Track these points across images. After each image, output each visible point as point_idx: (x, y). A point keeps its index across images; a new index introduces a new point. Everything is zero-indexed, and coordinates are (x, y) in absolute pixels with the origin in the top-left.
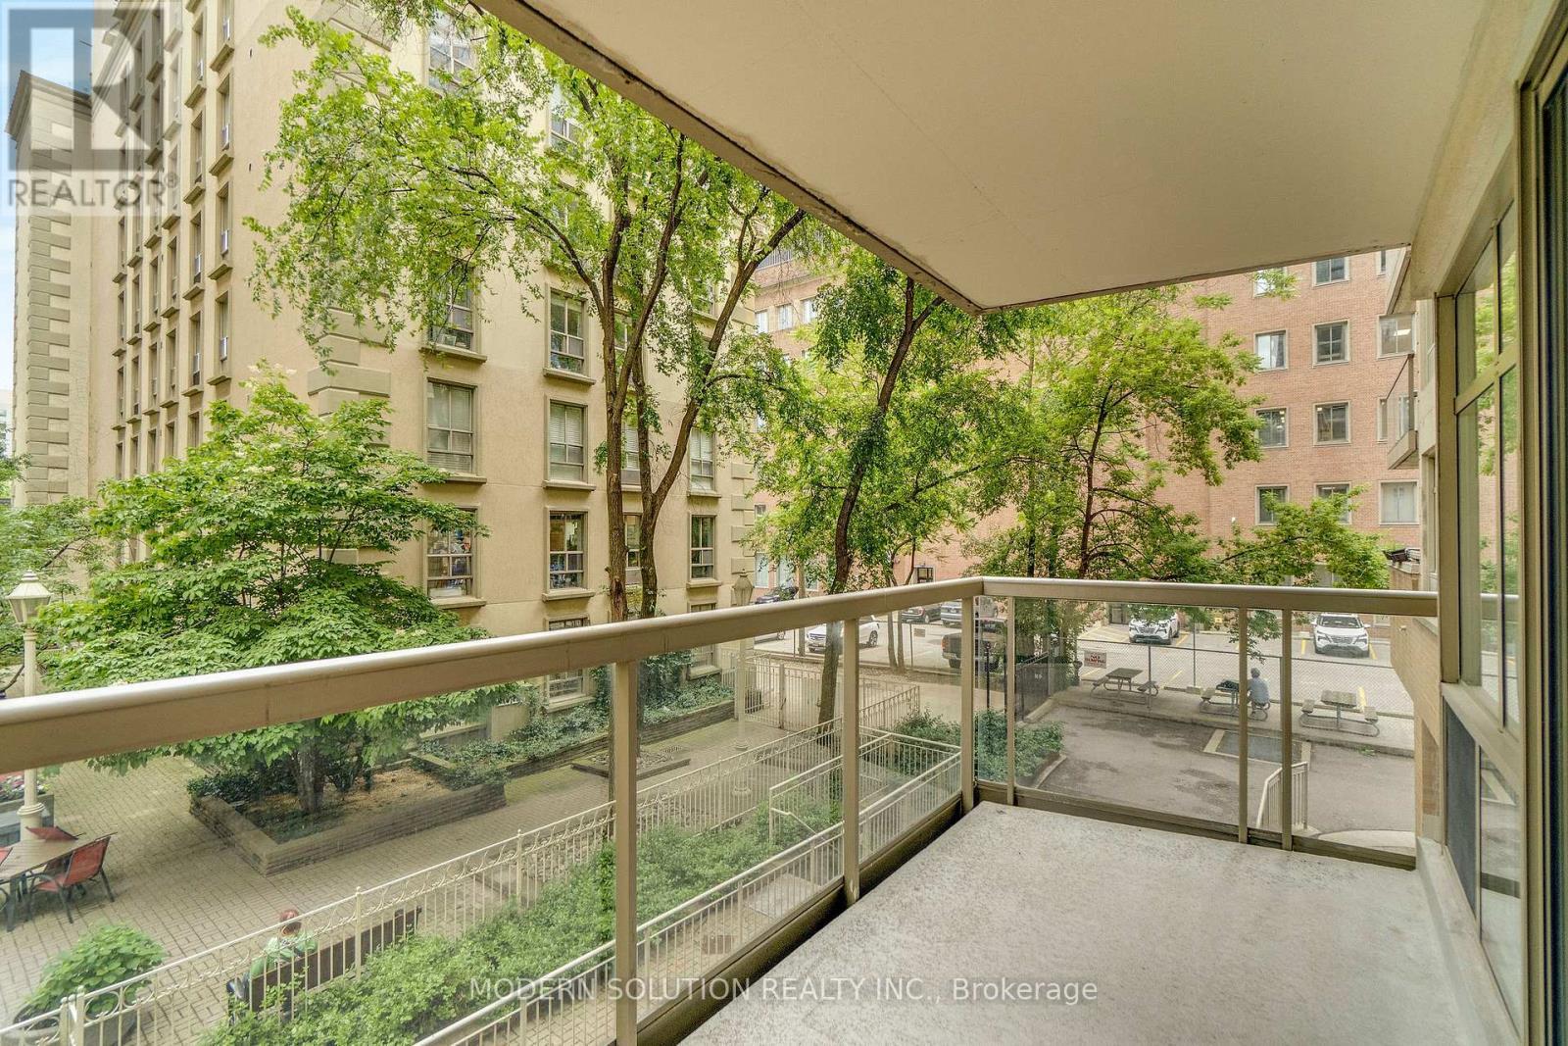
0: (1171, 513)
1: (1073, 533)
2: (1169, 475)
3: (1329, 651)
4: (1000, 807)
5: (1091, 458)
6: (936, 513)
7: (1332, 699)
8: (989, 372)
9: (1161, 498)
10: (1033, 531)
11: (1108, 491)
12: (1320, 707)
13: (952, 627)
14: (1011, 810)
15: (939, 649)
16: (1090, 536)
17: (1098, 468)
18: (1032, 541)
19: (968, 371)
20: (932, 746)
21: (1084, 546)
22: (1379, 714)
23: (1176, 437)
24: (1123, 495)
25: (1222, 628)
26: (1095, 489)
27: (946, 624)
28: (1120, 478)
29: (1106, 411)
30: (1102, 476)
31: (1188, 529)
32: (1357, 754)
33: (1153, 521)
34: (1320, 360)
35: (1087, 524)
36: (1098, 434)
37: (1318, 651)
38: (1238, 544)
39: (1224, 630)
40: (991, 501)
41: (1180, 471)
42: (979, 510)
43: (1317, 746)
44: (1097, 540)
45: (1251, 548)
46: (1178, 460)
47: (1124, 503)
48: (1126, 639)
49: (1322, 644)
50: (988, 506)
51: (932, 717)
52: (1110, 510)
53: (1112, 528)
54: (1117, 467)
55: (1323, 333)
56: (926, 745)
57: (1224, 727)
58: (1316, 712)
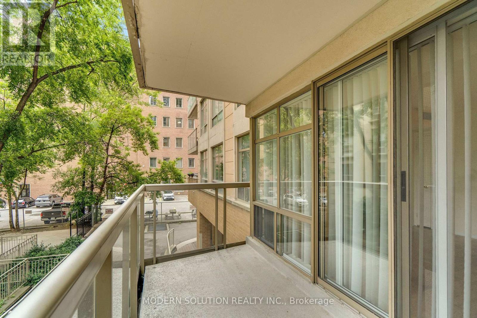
0: (133, 163)
1: (100, 169)
2: (131, 152)
3: (167, 200)
4: (152, 266)
5: (108, 146)
6: (42, 161)
7: (171, 211)
8: (73, 108)
9: (129, 159)
10: (84, 169)
11: (113, 156)
12: (169, 214)
13: (41, 208)
14: (156, 265)
15: (39, 217)
16: (107, 171)
17: (110, 148)
18: (84, 172)
19: (61, 106)
20: (48, 258)
21: (105, 174)
22: (181, 213)
23: (134, 141)
24: (118, 157)
25: (147, 196)
26: (109, 155)
27: (38, 207)
28: (117, 152)
29: (113, 130)
30: (111, 151)
31: (138, 168)
32: (178, 224)
33: (127, 166)
34: (164, 126)
35: (106, 167)
36: (111, 137)
37: (164, 200)
38: (151, 173)
39: (148, 197)
40: (69, 157)
41: (135, 151)
42: (63, 160)
43: (170, 224)
44: (109, 172)
45: (154, 174)
46: (134, 148)
47: (118, 160)
48: (114, 203)
49: (165, 198)
50: (67, 159)
51: (45, 246)
52: (113, 162)
53: (114, 168)
54: (116, 149)
55: (165, 119)
56: (45, 258)
57: (149, 224)
58: (169, 215)
